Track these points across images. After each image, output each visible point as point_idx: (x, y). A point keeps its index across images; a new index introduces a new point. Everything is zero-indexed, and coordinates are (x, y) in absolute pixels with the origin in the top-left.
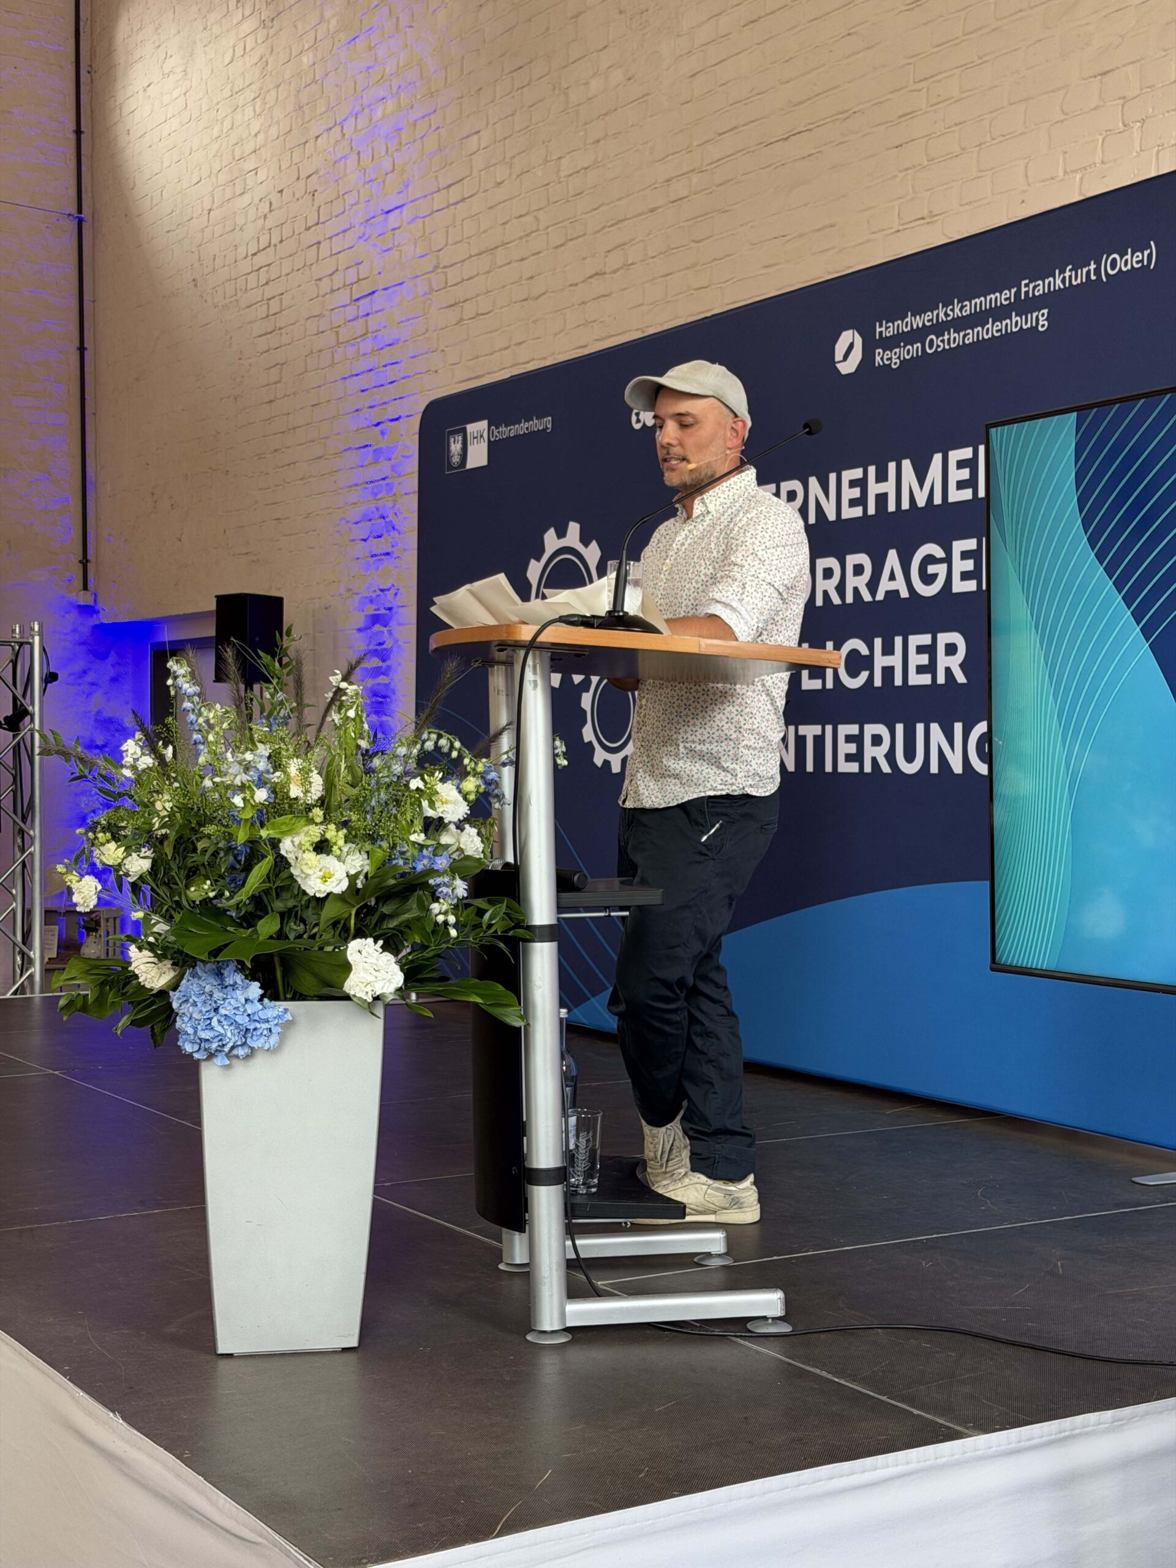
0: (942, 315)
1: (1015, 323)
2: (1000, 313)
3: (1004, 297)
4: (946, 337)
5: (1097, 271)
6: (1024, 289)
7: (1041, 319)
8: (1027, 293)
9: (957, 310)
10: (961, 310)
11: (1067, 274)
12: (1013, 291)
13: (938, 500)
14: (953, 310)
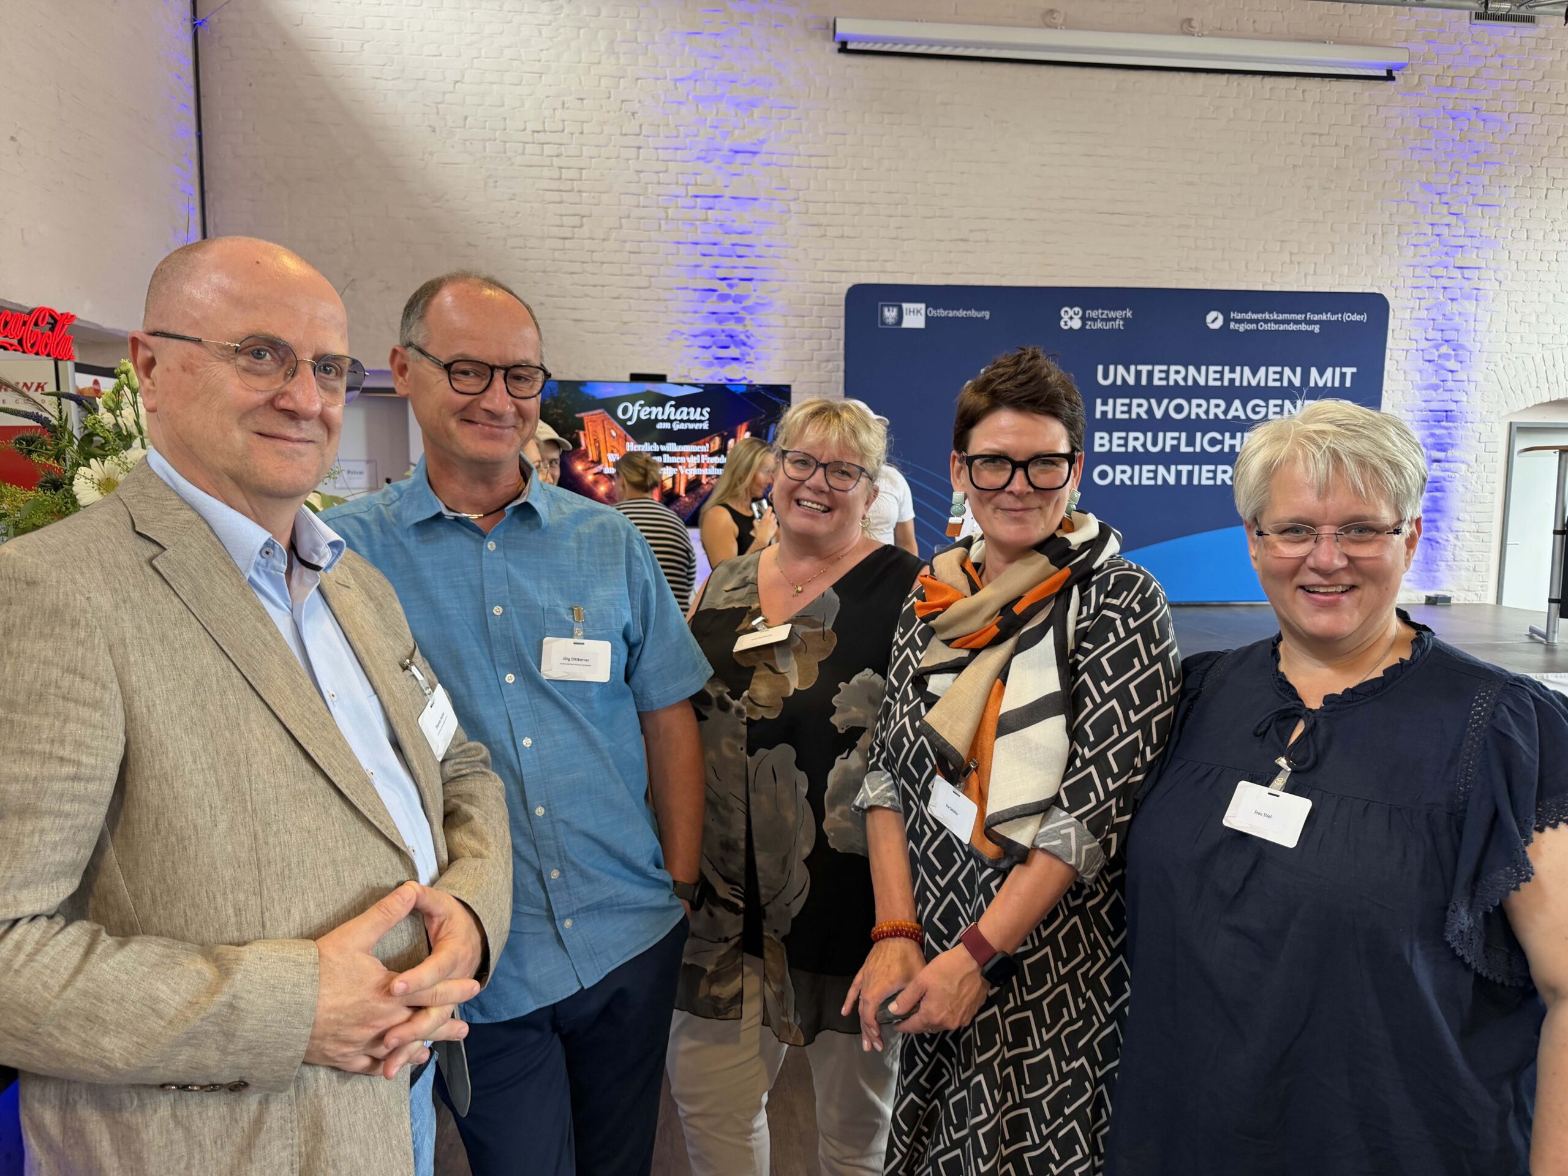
13: (1262, 384)
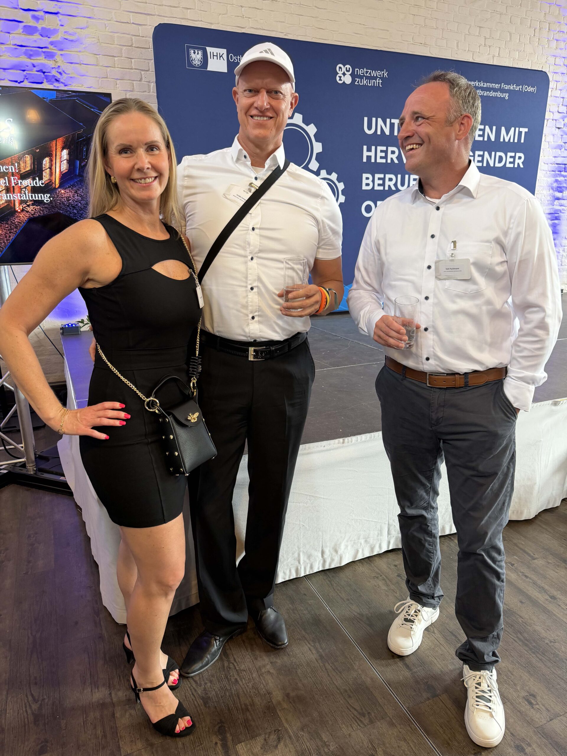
0: (477, 84)
1: (499, 94)
2: (495, 90)
3: (497, 86)
4: (478, 91)
5: (522, 88)
6: (502, 86)
7: (506, 96)
8: (503, 87)
9: (482, 84)
10: (483, 85)
11: (514, 86)
12: (499, 85)
14: (481, 84)
